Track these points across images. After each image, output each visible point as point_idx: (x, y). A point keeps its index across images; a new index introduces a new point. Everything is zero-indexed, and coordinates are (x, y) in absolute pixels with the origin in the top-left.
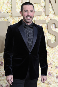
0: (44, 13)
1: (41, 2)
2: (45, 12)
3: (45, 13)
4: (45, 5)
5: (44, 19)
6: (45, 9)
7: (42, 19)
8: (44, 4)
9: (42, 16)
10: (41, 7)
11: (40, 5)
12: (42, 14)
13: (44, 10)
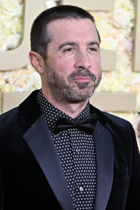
0: (125, 59)
1: (117, 5)
2: (132, 53)
3: (132, 59)
4: (134, 21)
5: (127, 90)
6: (133, 42)
7: (114, 89)
8: (130, 15)
9: (119, 72)
10: (113, 31)
11: (111, 18)
12: (119, 66)
13: (128, 44)
